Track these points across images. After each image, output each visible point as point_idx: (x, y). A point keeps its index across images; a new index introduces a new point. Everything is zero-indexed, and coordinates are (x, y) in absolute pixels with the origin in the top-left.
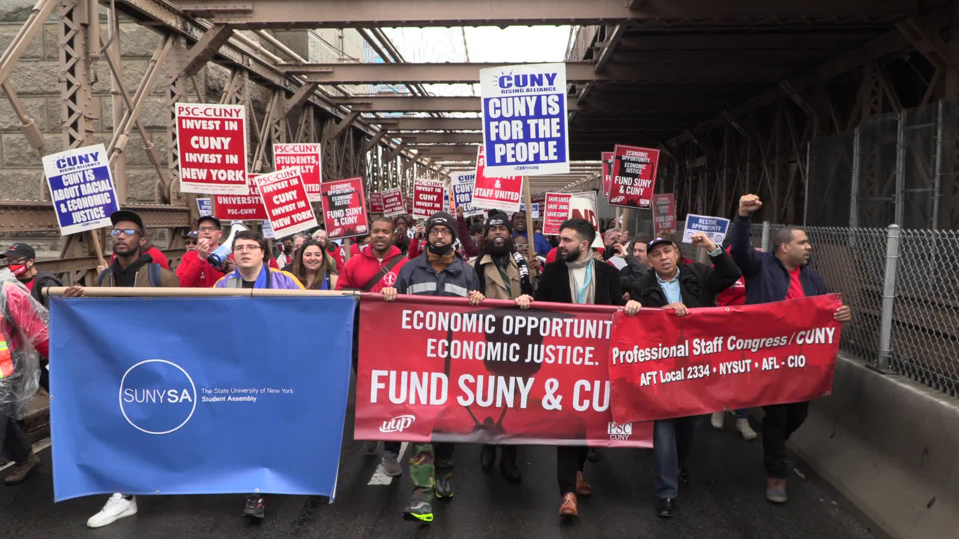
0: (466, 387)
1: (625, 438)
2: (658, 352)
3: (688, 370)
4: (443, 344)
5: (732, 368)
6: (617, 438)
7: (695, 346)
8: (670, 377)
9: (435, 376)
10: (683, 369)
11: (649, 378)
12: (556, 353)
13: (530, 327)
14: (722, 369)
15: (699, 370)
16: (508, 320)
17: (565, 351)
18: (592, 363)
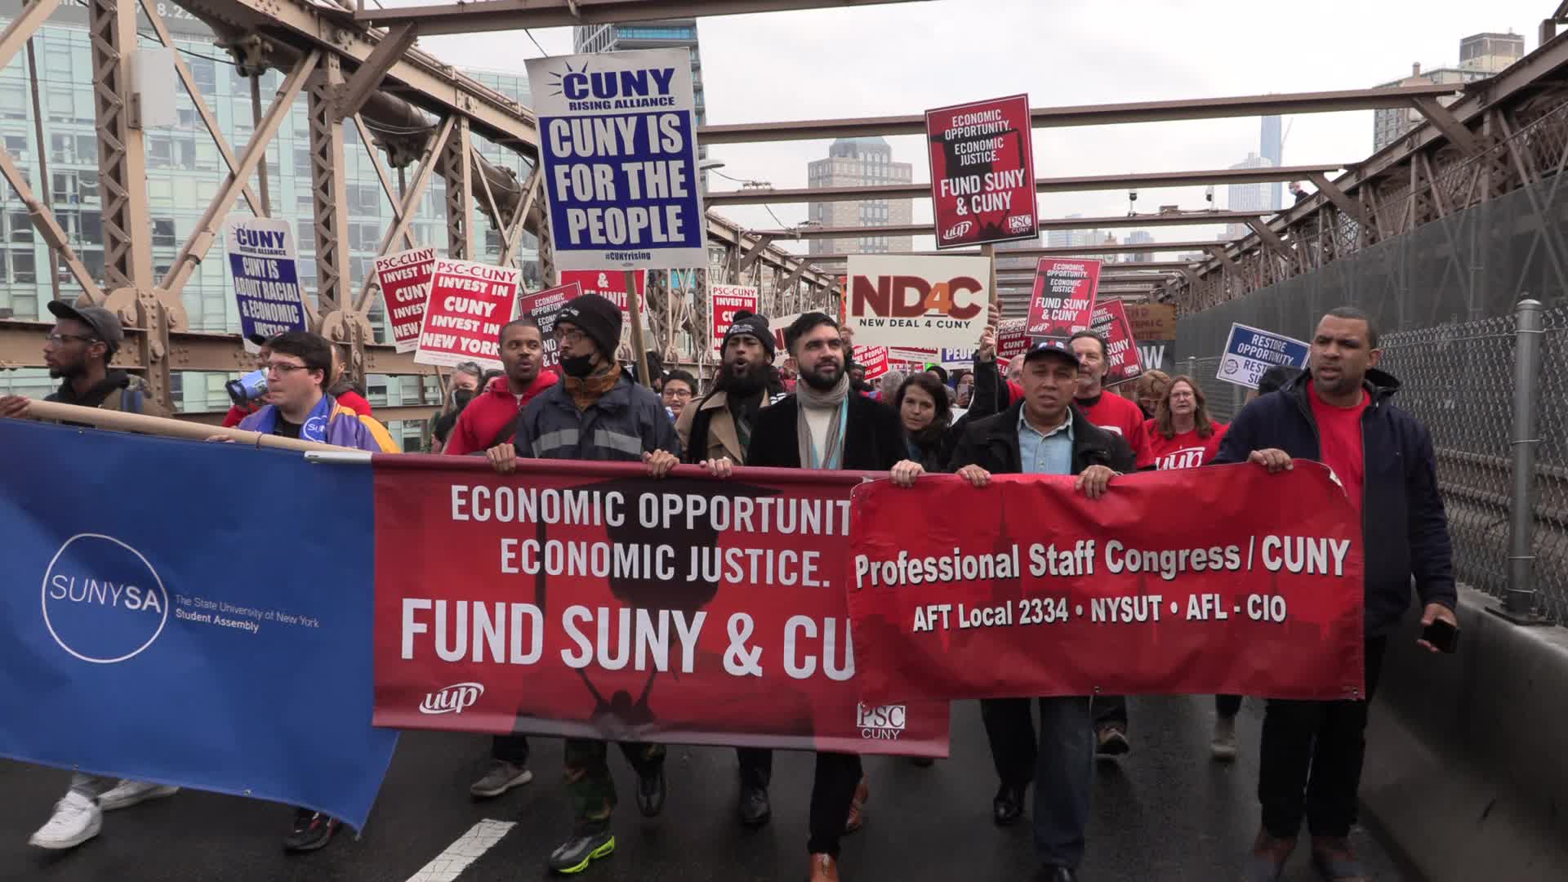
0: (576, 630)
1: (892, 734)
2: (952, 565)
3: (1021, 606)
4: (531, 547)
5: (1120, 610)
6: (876, 734)
7: (1034, 557)
8: (979, 617)
9: (519, 609)
10: (1009, 603)
11: (932, 617)
12: (745, 562)
13: (691, 513)
14: (1098, 612)
15: (1045, 609)
16: (649, 502)
17: (762, 560)
18: (816, 584)
